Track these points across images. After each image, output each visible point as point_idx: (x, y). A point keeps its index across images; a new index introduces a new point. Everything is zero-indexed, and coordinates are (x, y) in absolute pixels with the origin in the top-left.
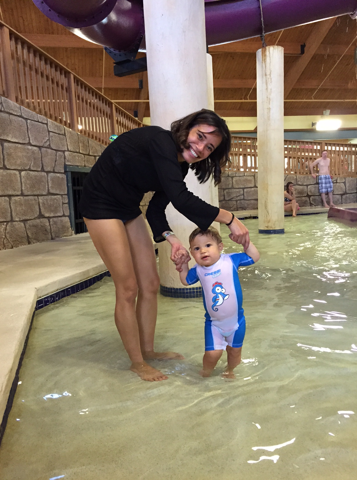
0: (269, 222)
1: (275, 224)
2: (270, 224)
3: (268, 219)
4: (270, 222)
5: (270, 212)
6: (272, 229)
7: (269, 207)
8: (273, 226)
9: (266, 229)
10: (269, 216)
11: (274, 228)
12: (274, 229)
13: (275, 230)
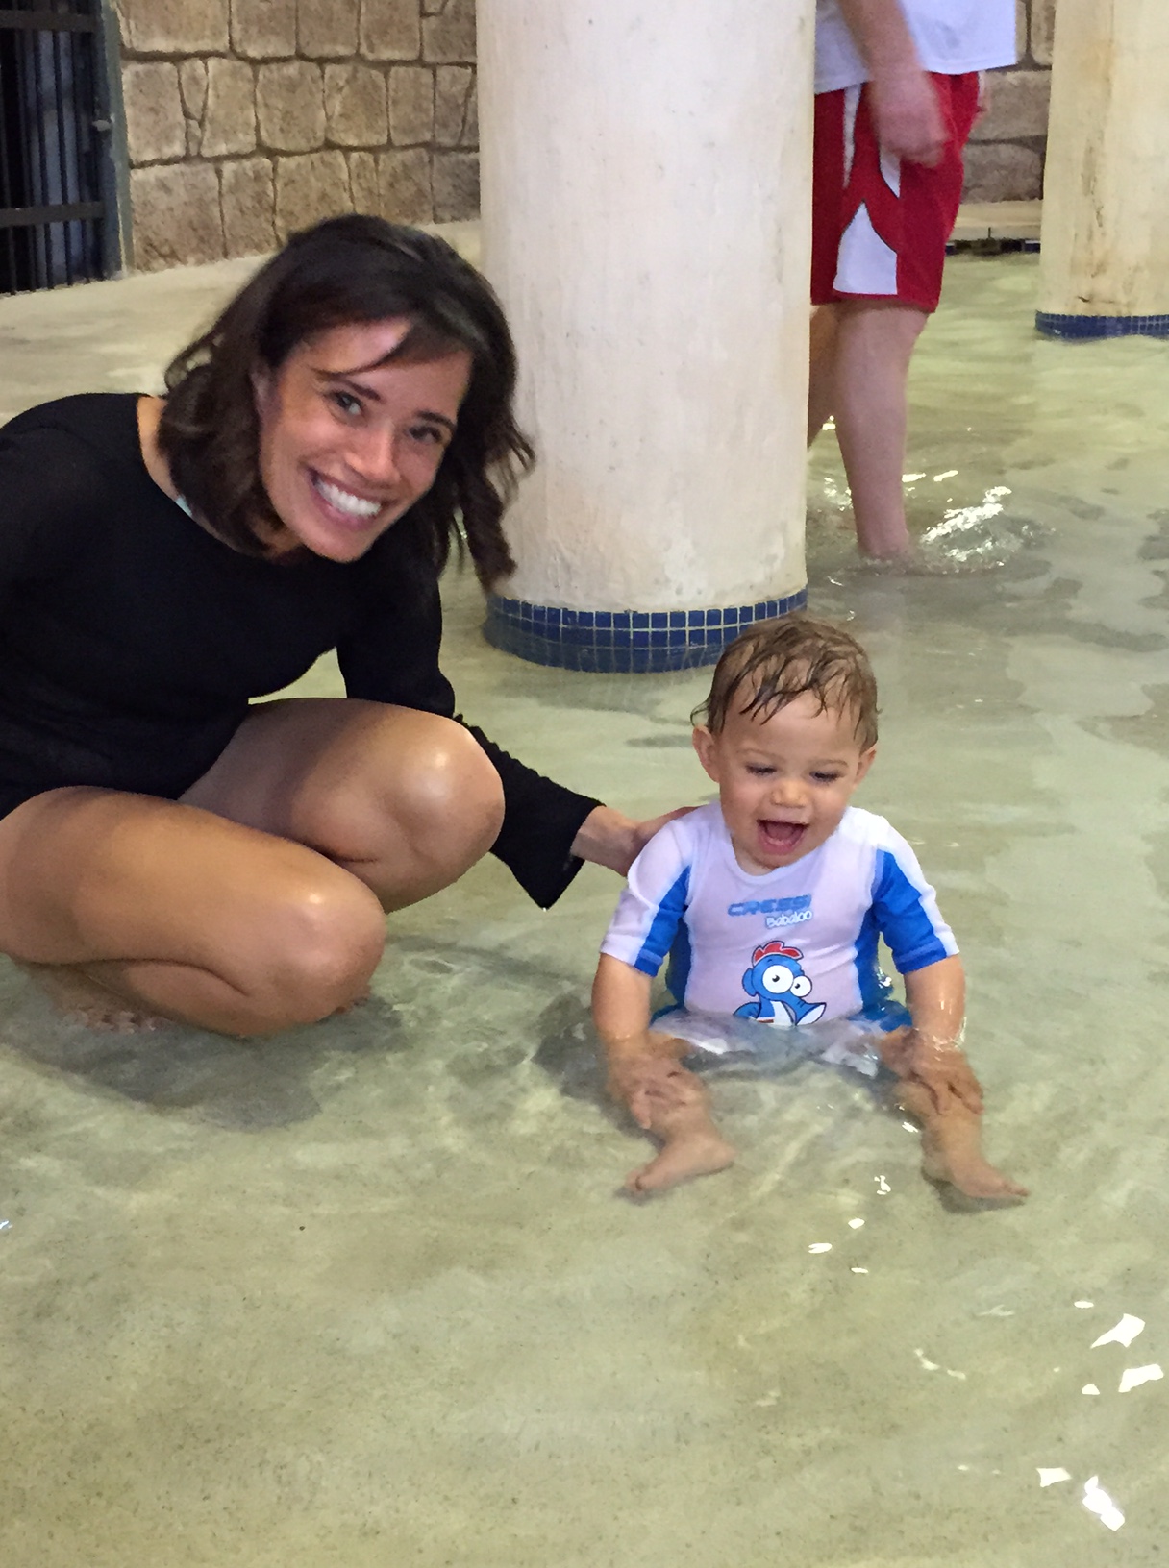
0: (1100, 269)
1: (1131, 284)
2: (1104, 285)
3: (1098, 254)
4: (1104, 271)
5: (1110, 211)
6: (1115, 315)
7: (1108, 183)
8: (1122, 298)
9: (1081, 310)
10: (1103, 234)
11: (1128, 305)
12: (1124, 313)
13: (1128, 318)
